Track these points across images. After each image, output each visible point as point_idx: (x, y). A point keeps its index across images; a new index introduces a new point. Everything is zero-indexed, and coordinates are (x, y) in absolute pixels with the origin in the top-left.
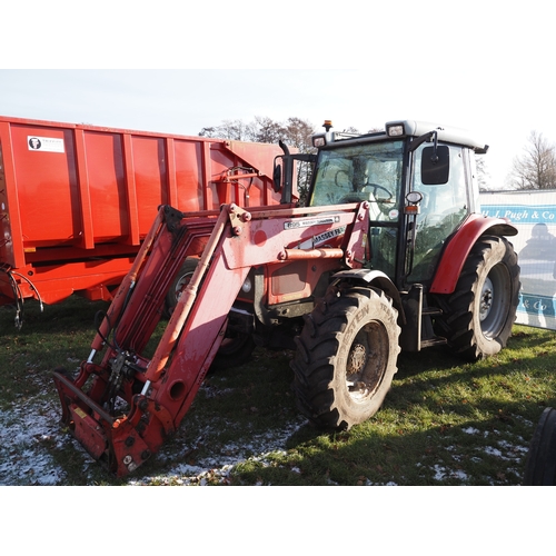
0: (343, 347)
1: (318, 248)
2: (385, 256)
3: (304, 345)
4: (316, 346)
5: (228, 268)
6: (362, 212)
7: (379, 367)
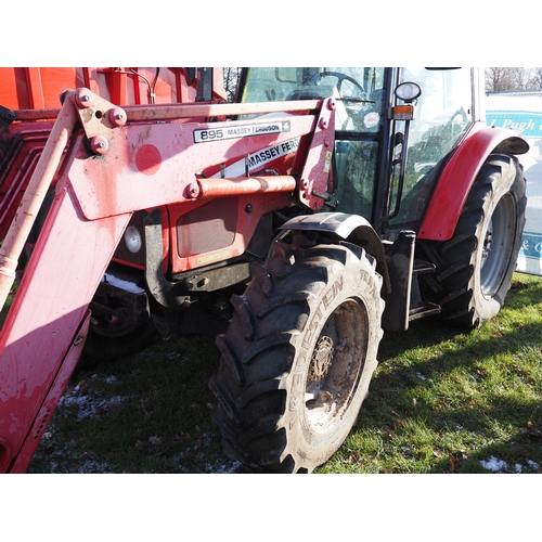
0: (302, 355)
1: (255, 174)
2: (357, 187)
3: (234, 354)
4: (255, 357)
5: (84, 218)
6: (325, 114)
7: (353, 365)
